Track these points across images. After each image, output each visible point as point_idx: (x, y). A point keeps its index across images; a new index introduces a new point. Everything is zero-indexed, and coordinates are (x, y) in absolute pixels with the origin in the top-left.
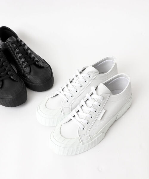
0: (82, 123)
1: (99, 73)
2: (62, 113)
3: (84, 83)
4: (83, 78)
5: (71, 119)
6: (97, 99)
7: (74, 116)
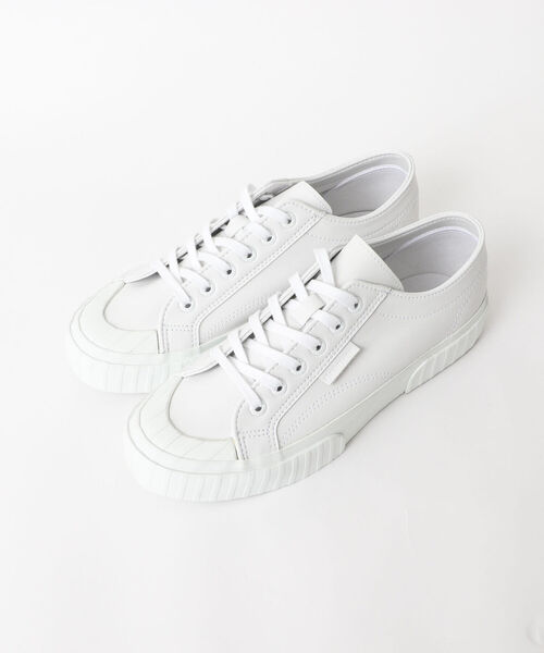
0: (258, 385)
1: (330, 210)
2: (161, 348)
3: (265, 242)
4: (261, 224)
5: (218, 365)
6: (331, 303)
7: (232, 354)
